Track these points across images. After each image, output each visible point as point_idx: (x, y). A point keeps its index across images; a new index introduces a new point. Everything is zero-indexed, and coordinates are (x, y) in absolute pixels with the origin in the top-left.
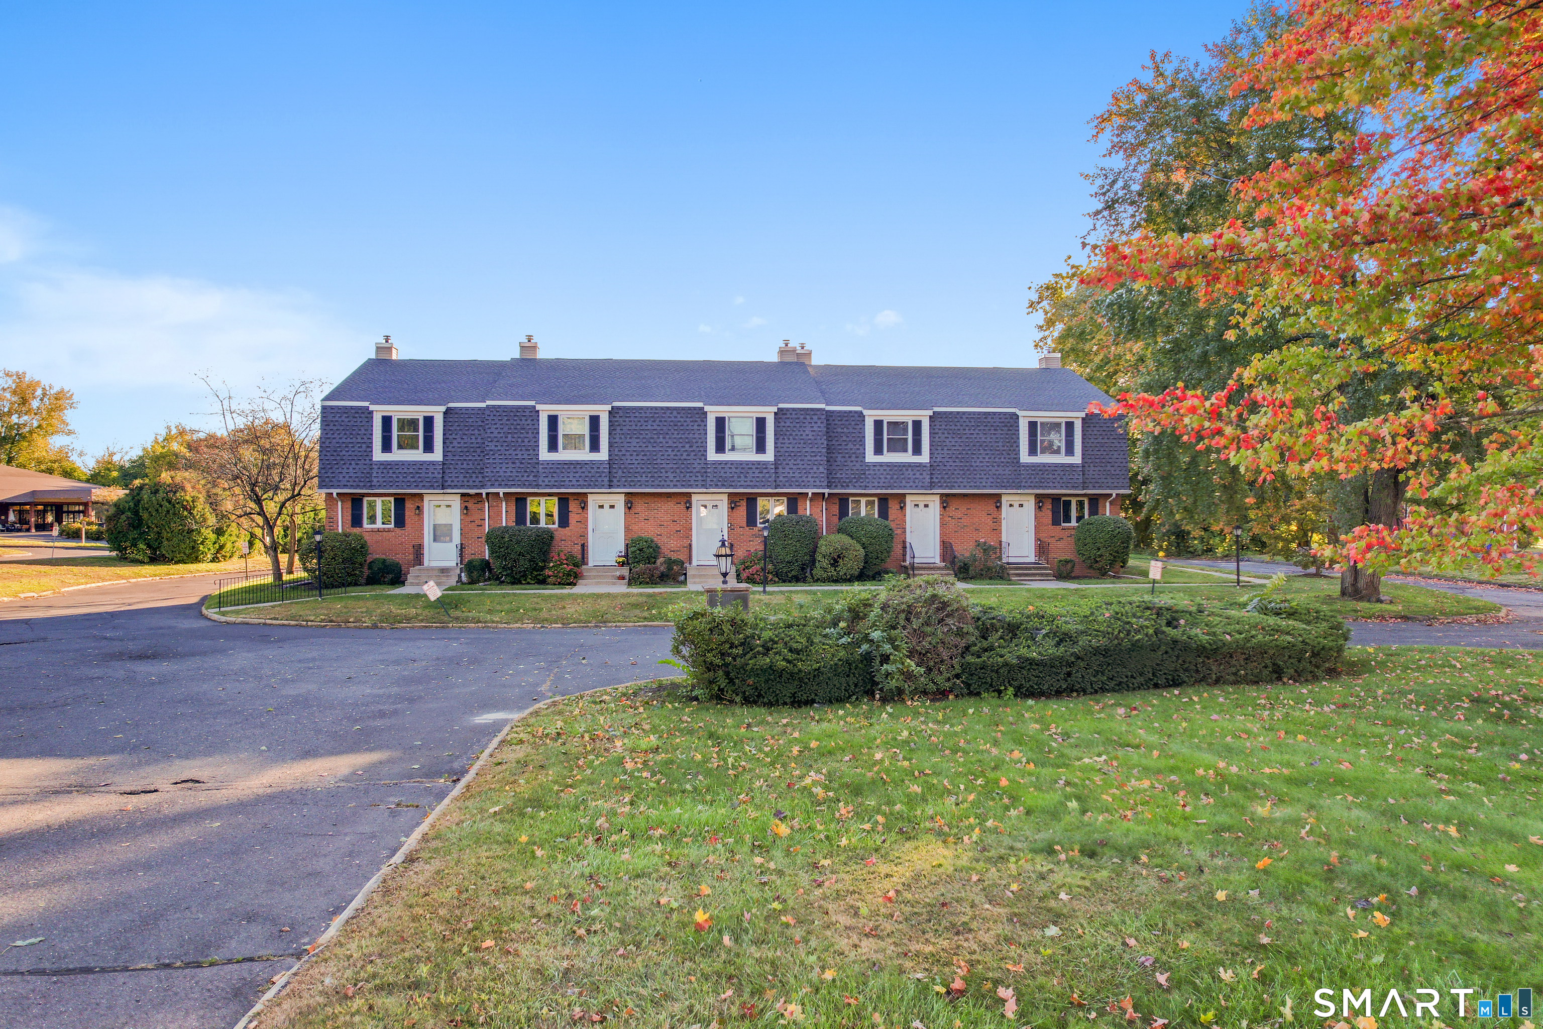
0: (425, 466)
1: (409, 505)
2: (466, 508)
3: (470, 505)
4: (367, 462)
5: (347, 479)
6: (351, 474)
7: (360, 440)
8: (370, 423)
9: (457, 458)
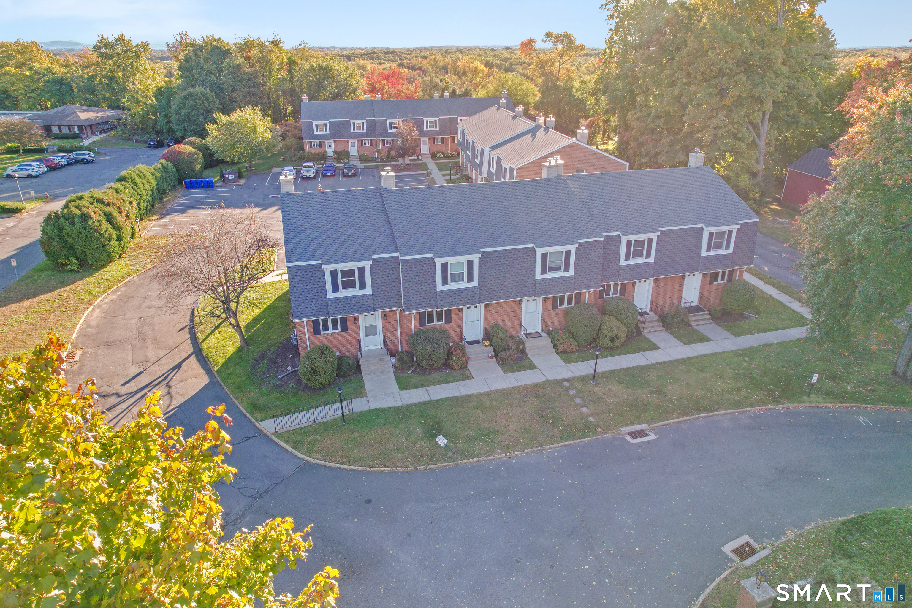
0: (361, 298)
1: (350, 321)
2: (386, 318)
3: (387, 315)
4: (323, 299)
5: (311, 311)
6: (314, 308)
7: (316, 286)
8: (322, 274)
9: (381, 289)
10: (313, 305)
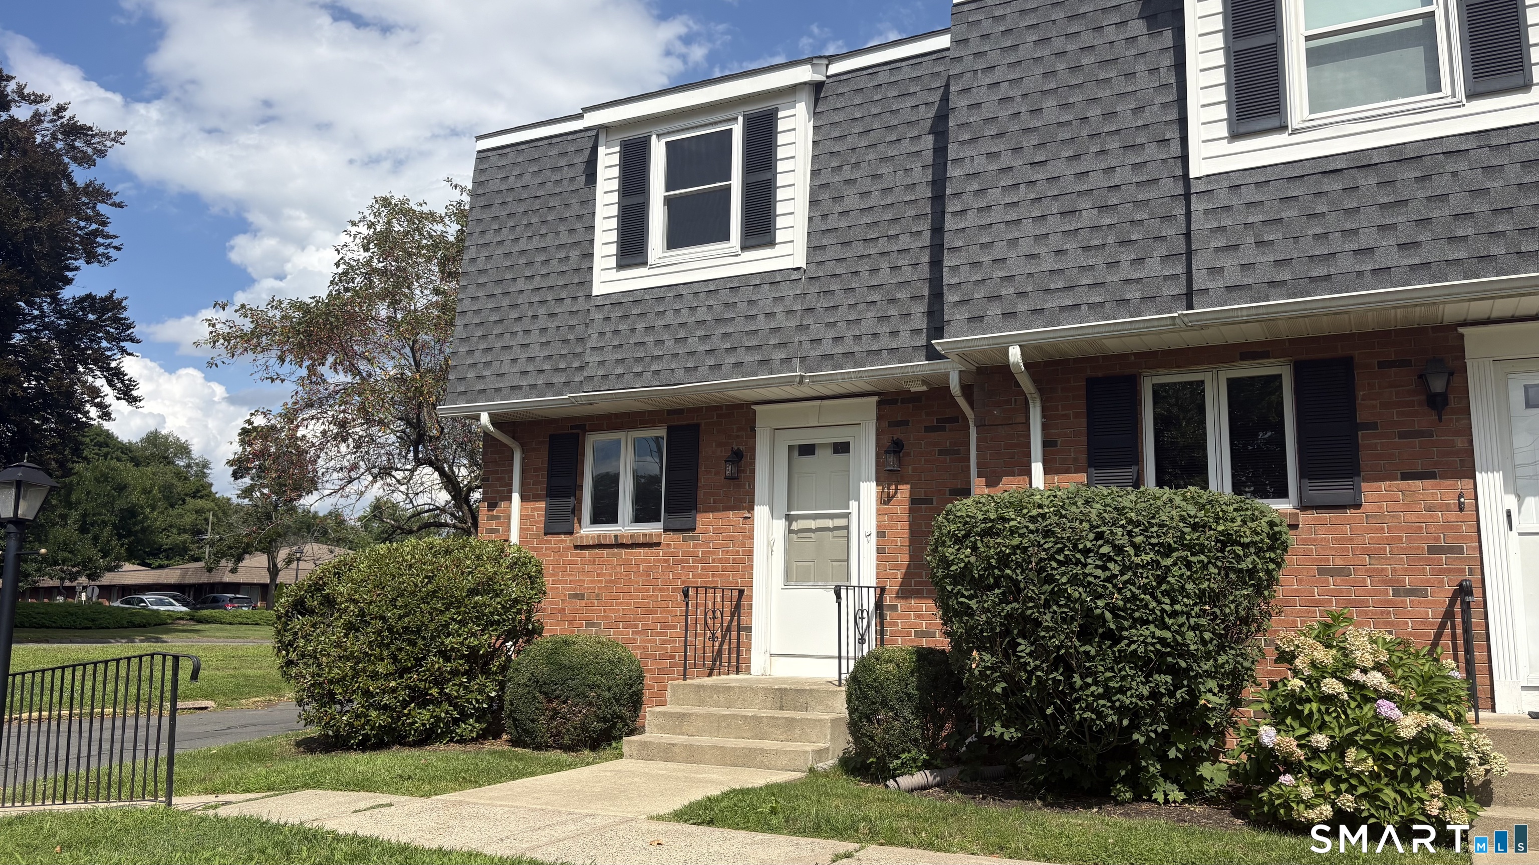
0: (746, 293)
2: (897, 447)
4: (575, 300)
7: (565, 238)
9: (858, 249)
10: (535, 337)
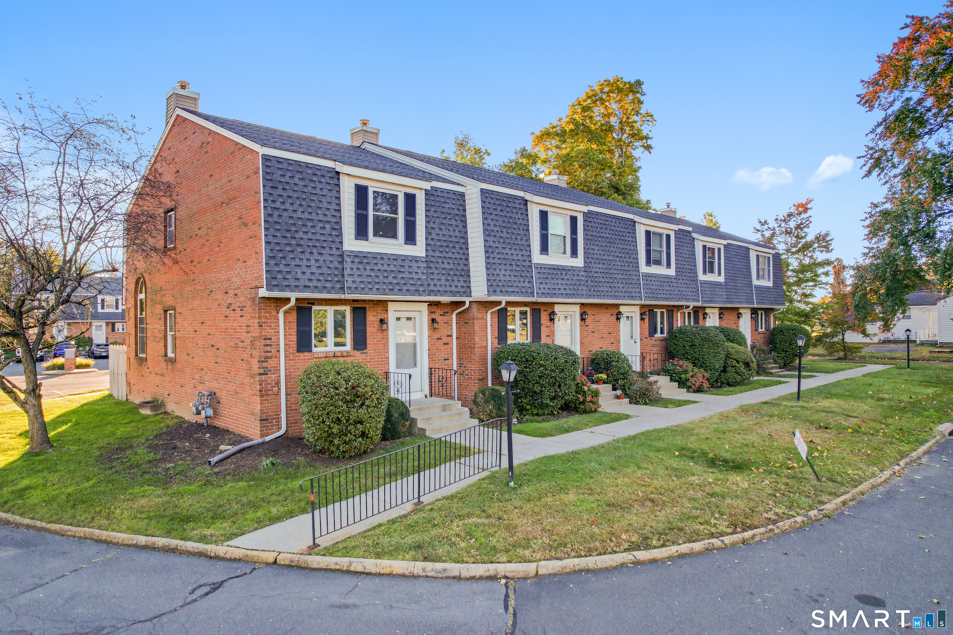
0: (407, 262)
1: (372, 318)
2: (433, 321)
3: (437, 317)
4: (334, 251)
5: (308, 276)
6: (314, 270)
7: (321, 217)
8: (334, 194)
9: (438, 254)
10: (313, 262)
